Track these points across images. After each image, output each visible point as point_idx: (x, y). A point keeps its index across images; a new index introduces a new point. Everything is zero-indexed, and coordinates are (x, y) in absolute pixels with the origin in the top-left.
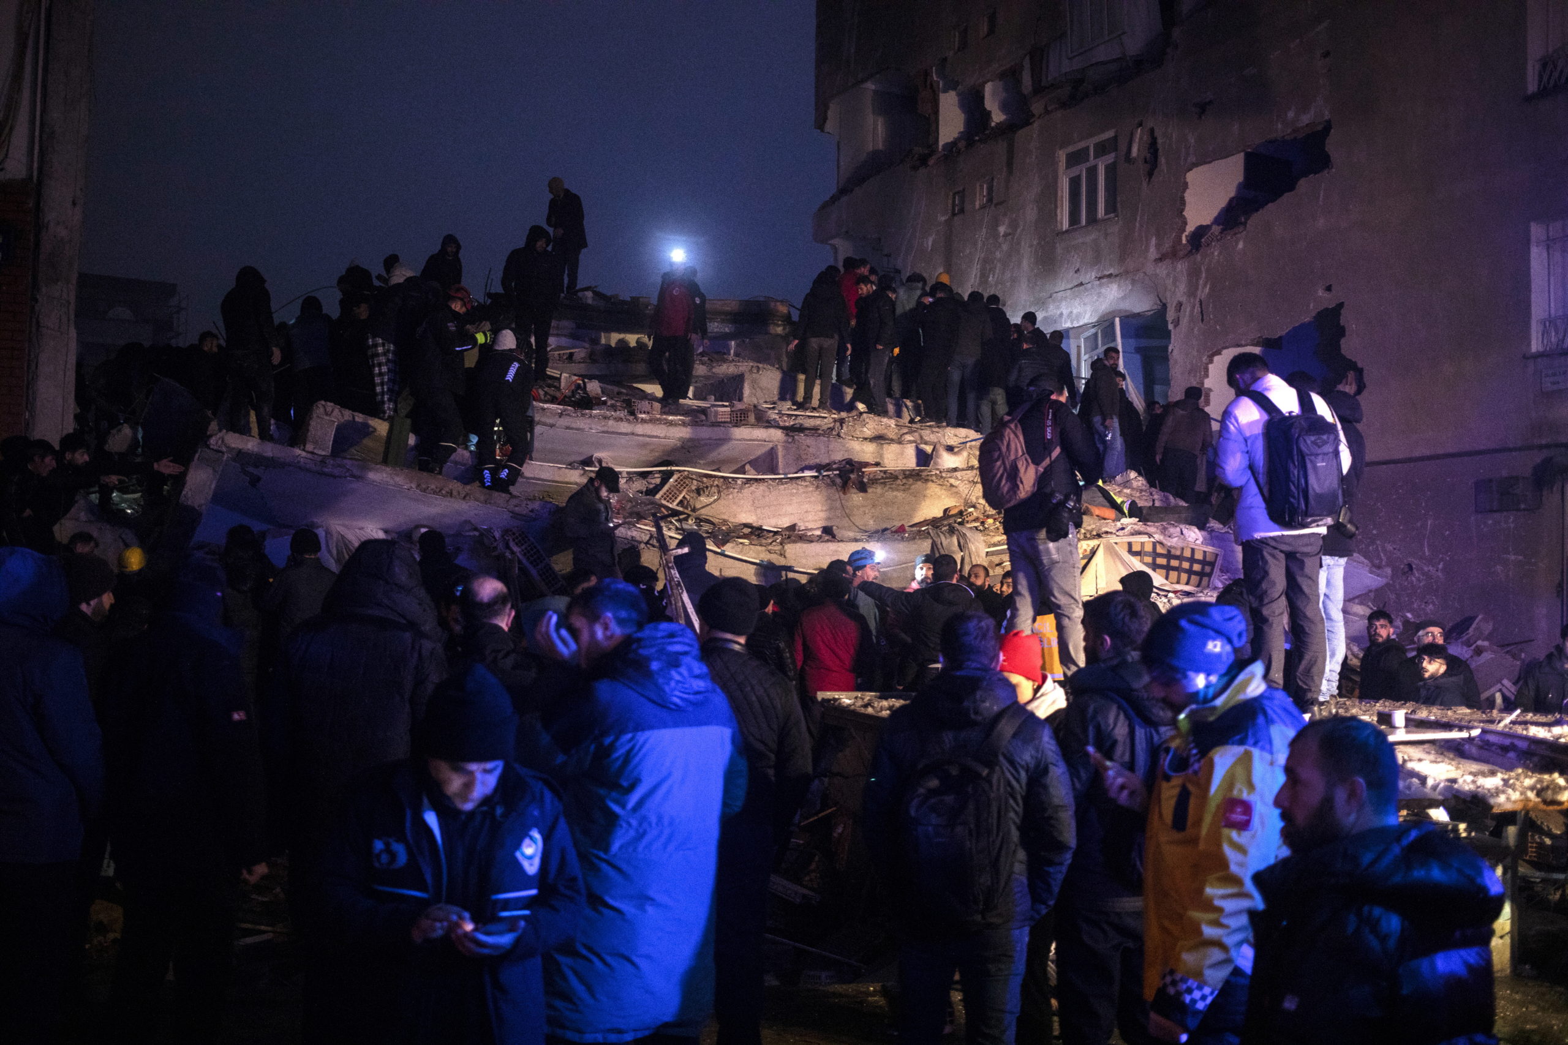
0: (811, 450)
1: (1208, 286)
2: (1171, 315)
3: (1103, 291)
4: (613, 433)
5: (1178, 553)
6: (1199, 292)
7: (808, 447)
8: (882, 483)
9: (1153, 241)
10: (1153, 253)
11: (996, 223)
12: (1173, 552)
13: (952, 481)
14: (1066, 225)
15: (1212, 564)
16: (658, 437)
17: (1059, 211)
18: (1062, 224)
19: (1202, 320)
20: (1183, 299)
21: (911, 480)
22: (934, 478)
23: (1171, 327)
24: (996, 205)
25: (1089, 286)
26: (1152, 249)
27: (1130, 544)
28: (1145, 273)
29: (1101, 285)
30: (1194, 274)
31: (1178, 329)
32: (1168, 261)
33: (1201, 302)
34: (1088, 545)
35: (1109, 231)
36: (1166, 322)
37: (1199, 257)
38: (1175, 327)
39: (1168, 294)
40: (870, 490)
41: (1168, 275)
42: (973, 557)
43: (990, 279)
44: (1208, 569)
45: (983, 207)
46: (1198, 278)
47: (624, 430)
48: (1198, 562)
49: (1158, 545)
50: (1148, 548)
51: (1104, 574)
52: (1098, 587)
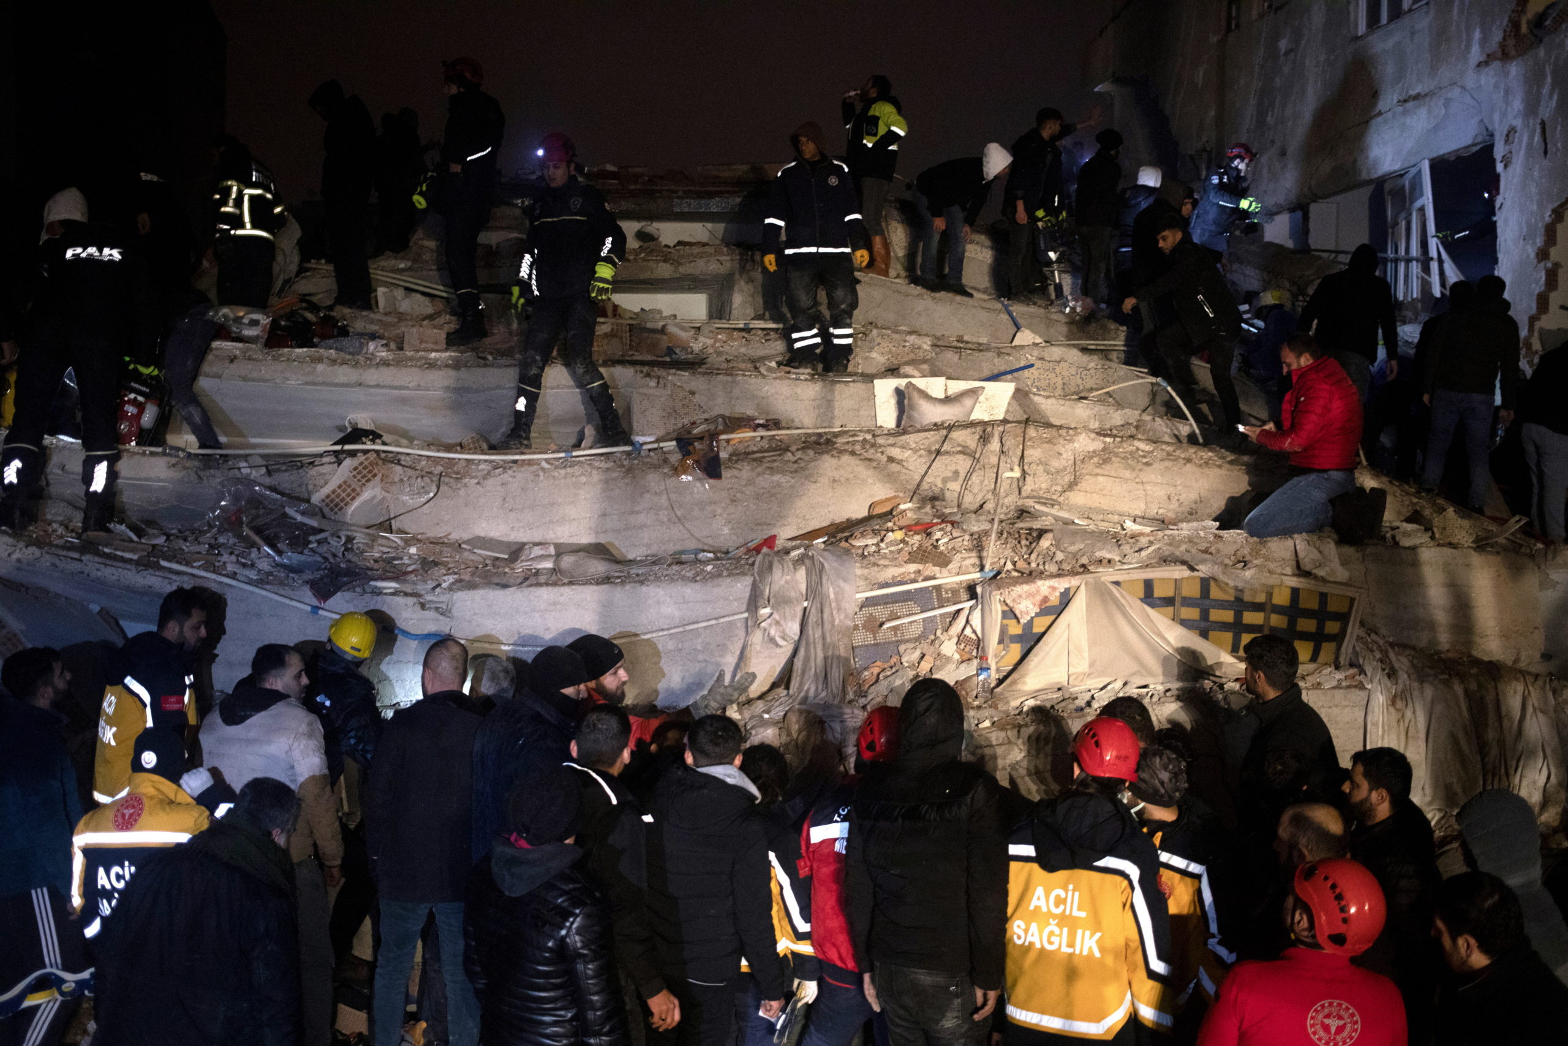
0: (697, 399)
1: (1555, 97)
2: (1499, 152)
3: (1408, 120)
4: (324, 384)
5: (1261, 598)
6: (1541, 109)
7: (693, 393)
8: (755, 460)
9: (1477, 35)
10: (1476, 54)
11: (1275, 37)
12: (1247, 597)
13: (895, 452)
14: (1362, 28)
15: (1343, 618)
16: (407, 388)
17: (1352, 8)
18: (1356, 25)
19: (1546, 153)
20: (1518, 123)
21: (811, 453)
22: (858, 447)
23: (1499, 167)
24: (1277, 10)
25: (1389, 115)
26: (1475, 48)
27: (1148, 585)
28: (1463, 88)
29: (1405, 113)
30: (1533, 80)
31: (1510, 169)
32: (1496, 64)
33: (1543, 124)
34: (1054, 589)
35: (1417, 27)
36: (1493, 161)
37: (1542, 52)
38: (1506, 166)
39: (1496, 117)
40: (726, 474)
41: (1496, 86)
42: (826, 611)
43: (1269, 118)
44: (1332, 627)
45: (1261, 16)
46: (1540, 86)
47: (342, 379)
48: (1308, 614)
49: (1212, 583)
50: (1193, 590)
51: (1085, 645)
52: (1072, 670)
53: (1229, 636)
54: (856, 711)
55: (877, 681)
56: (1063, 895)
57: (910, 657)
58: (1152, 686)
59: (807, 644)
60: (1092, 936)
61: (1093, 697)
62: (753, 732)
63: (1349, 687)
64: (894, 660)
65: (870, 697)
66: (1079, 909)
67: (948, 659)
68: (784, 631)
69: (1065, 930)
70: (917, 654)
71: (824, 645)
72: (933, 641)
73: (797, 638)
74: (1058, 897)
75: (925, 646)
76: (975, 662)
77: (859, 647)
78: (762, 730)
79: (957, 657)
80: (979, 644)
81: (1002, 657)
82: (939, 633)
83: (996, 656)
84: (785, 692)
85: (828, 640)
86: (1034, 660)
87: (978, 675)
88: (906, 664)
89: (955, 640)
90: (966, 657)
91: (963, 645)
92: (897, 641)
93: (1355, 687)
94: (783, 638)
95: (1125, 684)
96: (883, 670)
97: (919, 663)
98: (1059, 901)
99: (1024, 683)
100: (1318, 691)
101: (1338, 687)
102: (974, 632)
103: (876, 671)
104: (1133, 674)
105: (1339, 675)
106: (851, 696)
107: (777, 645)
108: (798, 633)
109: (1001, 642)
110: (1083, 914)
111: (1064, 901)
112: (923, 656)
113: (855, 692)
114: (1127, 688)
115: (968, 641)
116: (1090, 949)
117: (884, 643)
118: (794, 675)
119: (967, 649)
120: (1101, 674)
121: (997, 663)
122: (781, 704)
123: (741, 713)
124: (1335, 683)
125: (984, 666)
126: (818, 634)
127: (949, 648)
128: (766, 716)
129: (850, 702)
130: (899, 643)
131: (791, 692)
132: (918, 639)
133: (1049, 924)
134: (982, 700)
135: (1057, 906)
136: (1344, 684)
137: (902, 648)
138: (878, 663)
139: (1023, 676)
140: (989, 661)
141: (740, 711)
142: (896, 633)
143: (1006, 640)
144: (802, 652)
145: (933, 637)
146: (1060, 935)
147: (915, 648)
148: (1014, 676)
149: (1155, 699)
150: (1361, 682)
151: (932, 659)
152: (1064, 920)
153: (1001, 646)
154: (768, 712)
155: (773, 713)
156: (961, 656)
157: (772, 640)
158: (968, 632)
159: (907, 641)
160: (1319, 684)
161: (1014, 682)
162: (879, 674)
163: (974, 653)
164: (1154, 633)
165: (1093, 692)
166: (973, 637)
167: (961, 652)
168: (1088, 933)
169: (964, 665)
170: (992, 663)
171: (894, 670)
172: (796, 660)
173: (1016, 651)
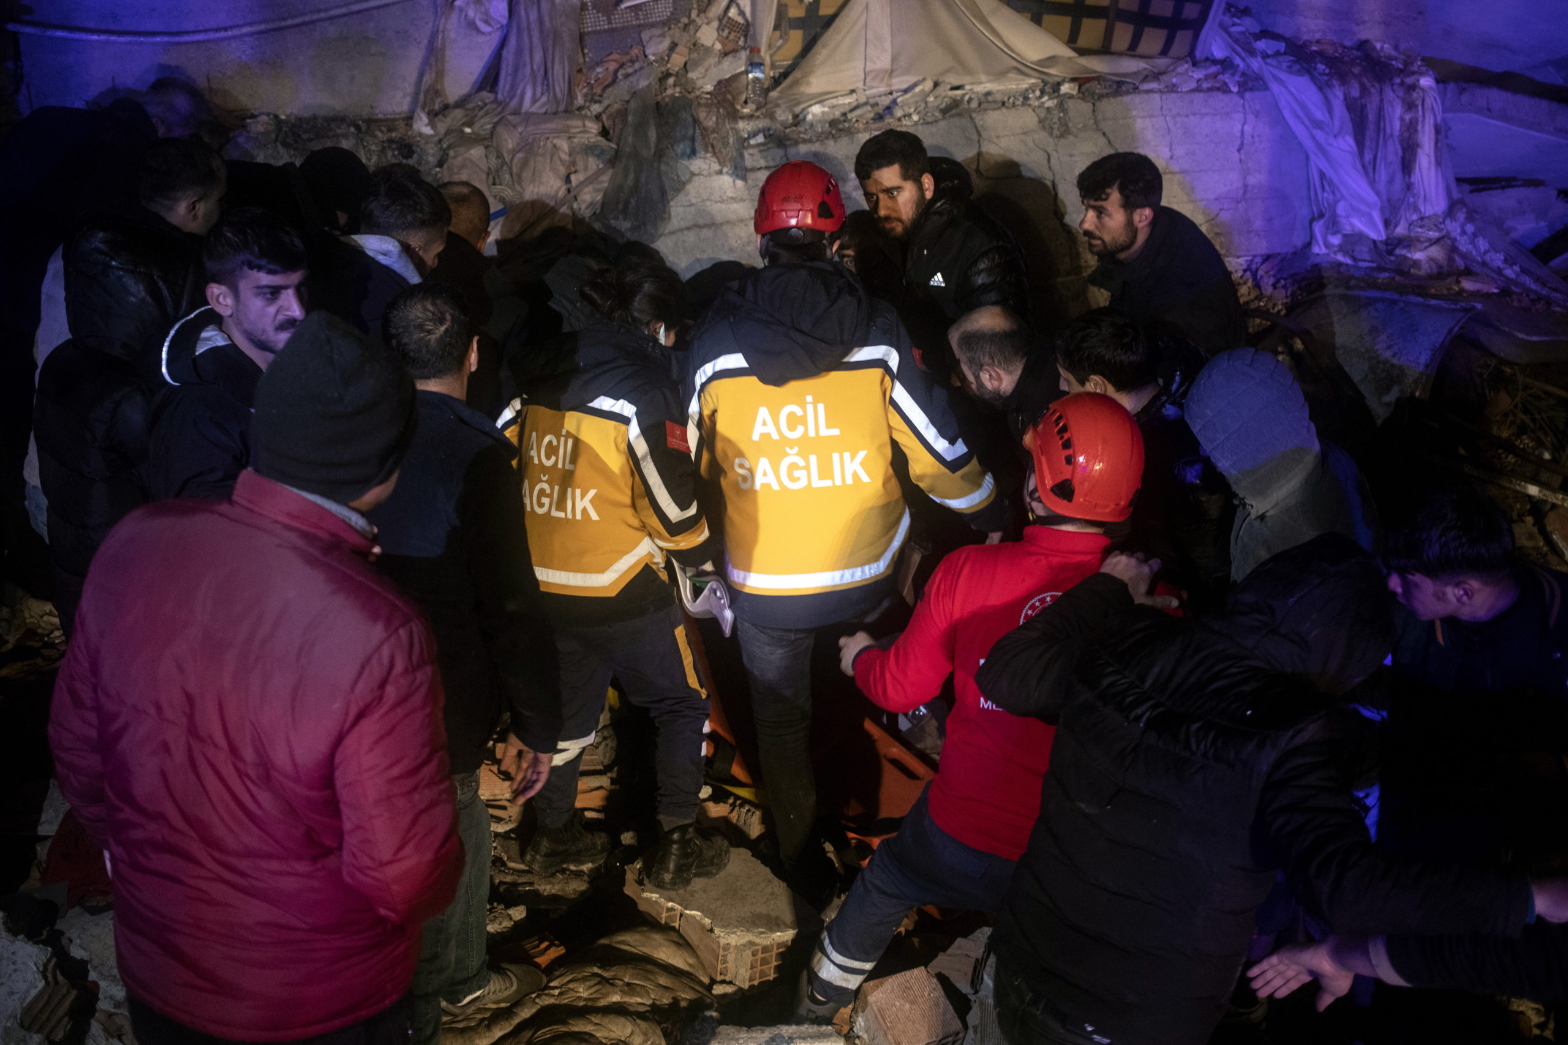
44: (1190, 11)
51: (886, 33)
52: (870, 66)
53: (1066, 22)
54: (589, 124)
55: (614, 81)
56: (799, 412)
57: (656, 48)
58: (968, 87)
59: (519, 29)
60: (852, 458)
61: (894, 102)
62: (451, 153)
63: (1210, 90)
64: (635, 51)
65: (606, 103)
66: (828, 427)
67: (708, 50)
68: (486, 13)
69: (813, 459)
70: (666, 43)
71: (541, 32)
72: (686, 27)
73: (504, 21)
74: (791, 416)
75: (676, 32)
76: (744, 55)
77: (589, 33)
78: (462, 150)
79: (718, 46)
80: (747, 29)
81: (779, 48)
82: (694, 15)
83: (770, 46)
84: (491, 96)
85: (548, 24)
86: (821, 53)
87: (747, 72)
88: (652, 58)
89: (715, 24)
90: (729, 47)
91: (727, 31)
92: (639, 26)
93: (1218, 89)
94: (487, 22)
95: (936, 85)
96: (622, 66)
97: (669, 56)
98: (794, 421)
99: (808, 84)
100: (1174, 95)
101: (1197, 90)
102: (742, 13)
103: (612, 66)
104: (947, 71)
105: (1198, 74)
106: (580, 100)
107: (478, 31)
108: (506, 14)
109: (777, 27)
110: (836, 432)
111: (803, 420)
112: (673, 46)
113: (586, 95)
114: (940, 90)
115: (732, 25)
116: (855, 475)
117: (623, 28)
118: (503, 74)
119: (732, 37)
120: (907, 71)
121: (771, 56)
122: (487, 114)
123: (433, 127)
124: (1194, 85)
125: (756, 60)
126: (534, 15)
127: (708, 35)
128: (468, 130)
129: (580, 109)
130: (641, 27)
131: (500, 96)
132: (666, 24)
133: (787, 454)
134: (754, 107)
135: (792, 427)
136: (1205, 85)
137: (645, 36)
138: (615, 56)
139: (806, 75)
140: (762, 53)
141: (432, 124)
142: (637, 14)
143: (784, 25)
144: (512, 41)
145: (685, 20)
146: (807, 468)
147: (663, 35)
148: (797, 74)
149: (974, 104)
150: (1225, 84)
151: (686, 51)
152: (806, 445)
153: (778, 33)
154: (470, 125)
155: (477, 126)
156: (723, 45)
157: (472, 25)
158: (733, 12)
159: (653, 25)
160: (1174, 85)
161: (796, 83)
162: (616, 72)
163: (741, 43)
164: (975, 16)
165: (895, 95)
166: (740, 20)
167: (723, 40)
168: (847, 455)
169: (730, 58)
170: (765, 55)
171: (637, 66)
172: (504, 53)
173: (796, 39)
